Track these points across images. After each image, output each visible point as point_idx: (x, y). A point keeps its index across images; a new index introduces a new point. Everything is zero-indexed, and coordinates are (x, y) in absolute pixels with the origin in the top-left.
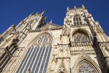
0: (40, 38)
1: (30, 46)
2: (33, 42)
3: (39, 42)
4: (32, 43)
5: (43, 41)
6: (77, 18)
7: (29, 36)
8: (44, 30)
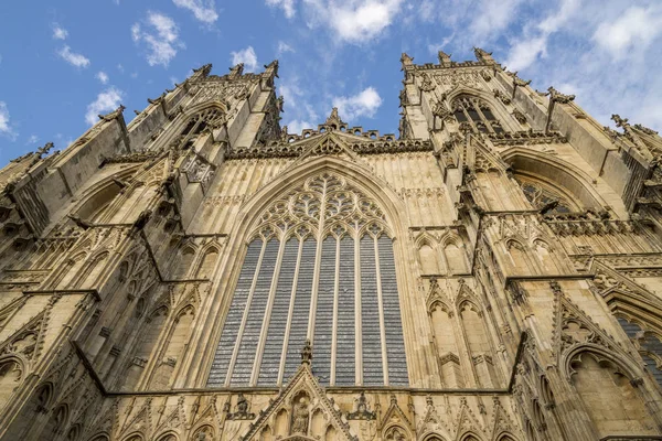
0: (298, 190)
1: (252, 230)
2: (267, 210)
3: (298, 210)
4: (261, 216)
5: (322, 208)
6: (471, 110)
7: (230, 177)
8: (312, 154)
